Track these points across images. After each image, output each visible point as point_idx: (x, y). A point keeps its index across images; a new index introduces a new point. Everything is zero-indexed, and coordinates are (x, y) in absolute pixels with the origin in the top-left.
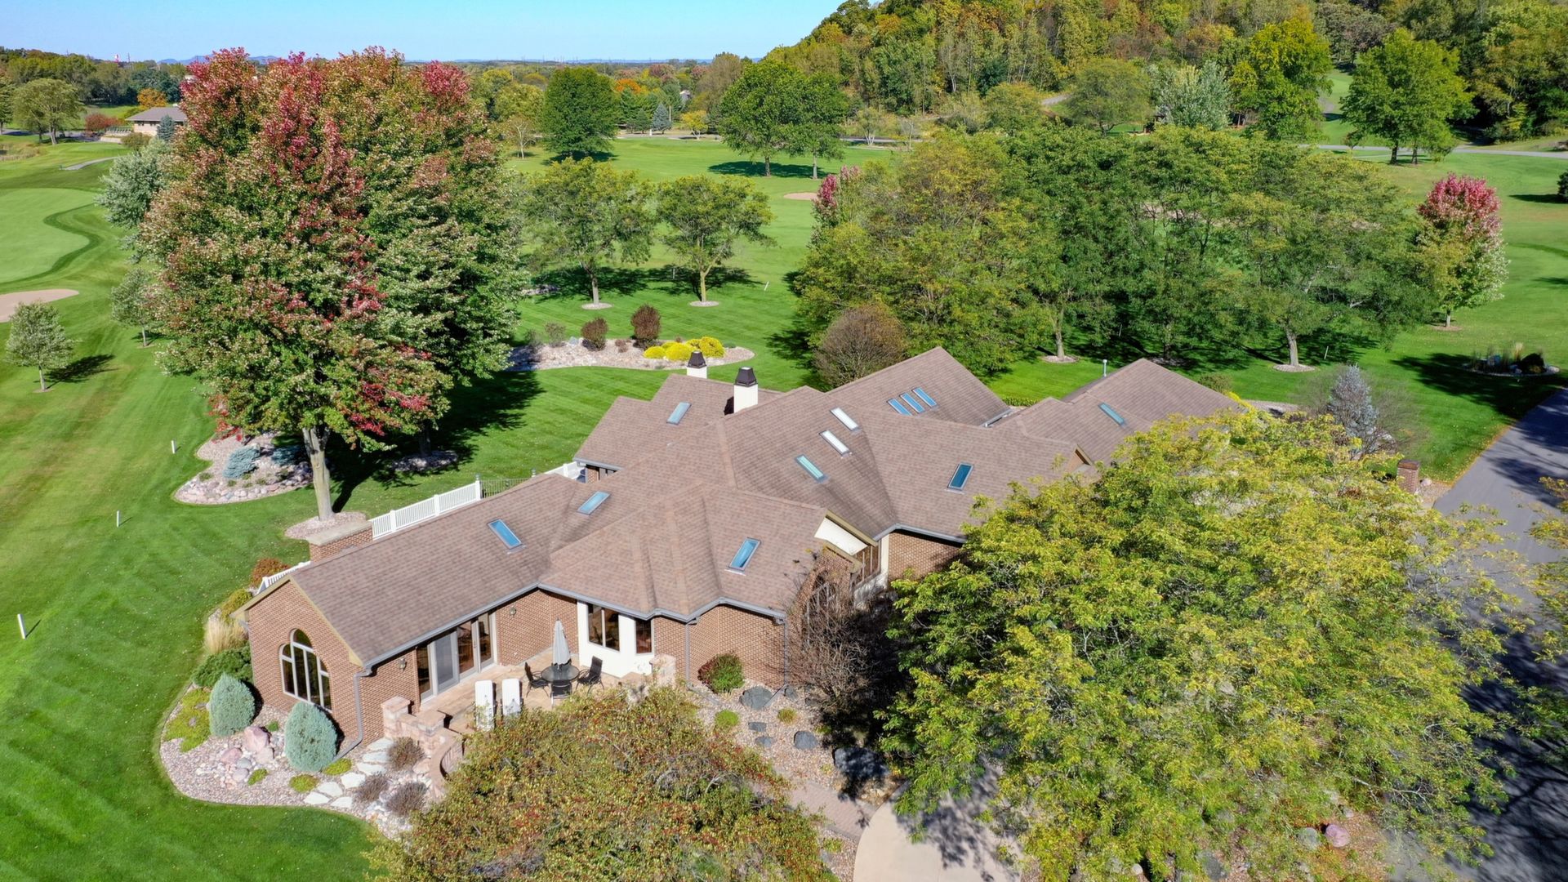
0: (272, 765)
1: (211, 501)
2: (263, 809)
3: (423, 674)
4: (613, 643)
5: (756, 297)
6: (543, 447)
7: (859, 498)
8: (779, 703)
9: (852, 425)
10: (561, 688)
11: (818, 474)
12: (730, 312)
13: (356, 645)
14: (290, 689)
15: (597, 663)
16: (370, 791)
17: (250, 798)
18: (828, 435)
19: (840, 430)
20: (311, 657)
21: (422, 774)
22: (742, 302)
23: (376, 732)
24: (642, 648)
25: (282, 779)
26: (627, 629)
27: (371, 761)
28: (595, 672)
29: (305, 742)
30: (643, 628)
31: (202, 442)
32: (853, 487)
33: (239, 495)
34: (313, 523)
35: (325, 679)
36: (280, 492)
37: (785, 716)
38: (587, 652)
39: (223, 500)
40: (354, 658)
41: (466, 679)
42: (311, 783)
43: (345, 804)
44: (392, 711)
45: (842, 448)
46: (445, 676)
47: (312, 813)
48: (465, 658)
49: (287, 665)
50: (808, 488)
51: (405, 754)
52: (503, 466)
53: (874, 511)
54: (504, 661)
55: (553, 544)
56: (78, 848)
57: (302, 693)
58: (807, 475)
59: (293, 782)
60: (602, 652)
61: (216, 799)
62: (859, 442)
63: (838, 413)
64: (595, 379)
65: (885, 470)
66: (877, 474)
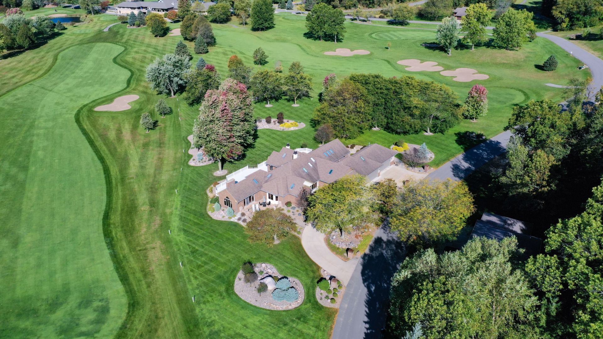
0: (225, 215)
1: (196, 165)
2: (225, 221)
3: (245, 202)
4: (272, 199)
5: (309, 103)
6: (259, 155)
7: (313, 175)
8: (297, 209)
9: (314, 161)
10: (265, 206)
11: (306, 171)
12: (302, 109)
13: (236, 200)
14: (225, 204)
15: (270, 202)
16: (239, 219)
17: (223, 220)
18: (309, 164)
19: (312, 162)
20: (229, 201)
21: (245, 217)
22: (305, 105)
23: (239, 211)
24: (277, 200)
25: (227, 217)
26: (274, 197)
27: (239, 215)
28: (269, 203)
29: (230, 213)
30: (277, 197)
31: (188, 150)
32: (313, 174)
33: (201, 164)
34: (218, 172)
35: (231, 204)
36: (208, 164)
37: (297, 211)
38: (268, 200)
39: (198, 165)
40: (236, 201)
41: (250, 204)
42: (231, 218)
43: (236, 221)
44: (241, 208)
45: (311, 166)
46: (247, 203)
47: (232, 222)
48: (250, 200)
49: (225, 202)
50: (304, 174)
51: (243, 214)
52: (251, 159)
53: (315, 177)
54: (256, 201)
55: (263, 183)
56: (203, 225)
57: (227, 205)
58: (304, 171)
59: (229, 218)
60: (270, 200)
61: (219, 219)
62: (315, 164)
63: (312, 159)
64: (269, 133)
65: (319, 170)
66: (317, 170)
